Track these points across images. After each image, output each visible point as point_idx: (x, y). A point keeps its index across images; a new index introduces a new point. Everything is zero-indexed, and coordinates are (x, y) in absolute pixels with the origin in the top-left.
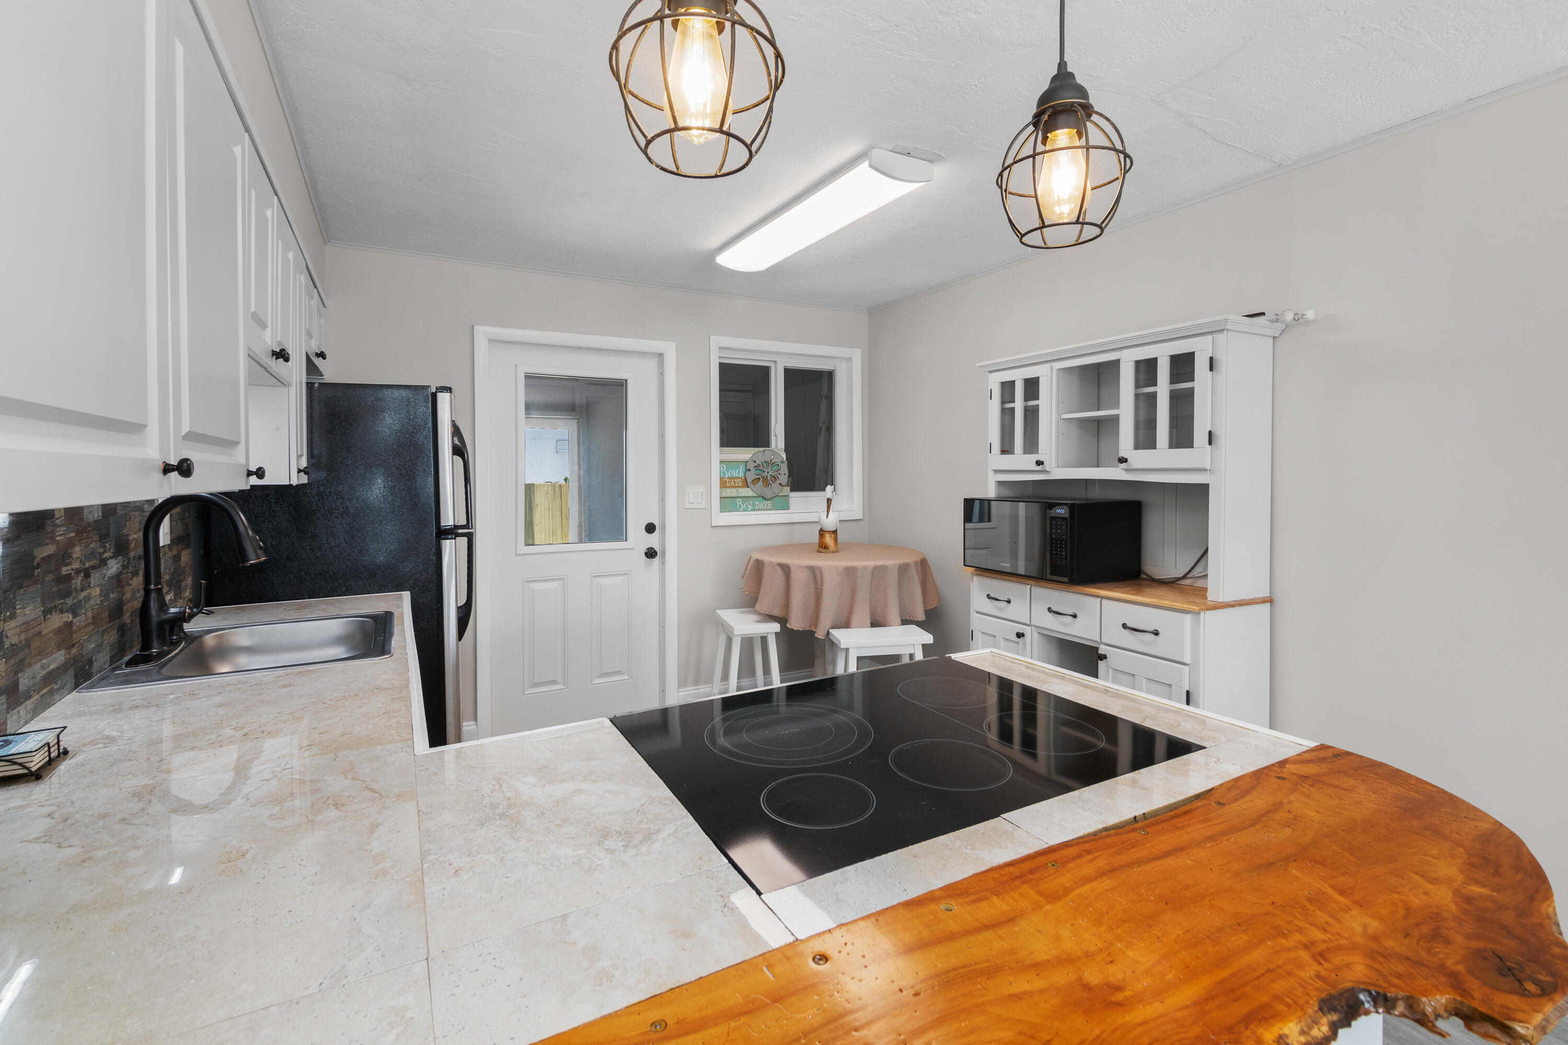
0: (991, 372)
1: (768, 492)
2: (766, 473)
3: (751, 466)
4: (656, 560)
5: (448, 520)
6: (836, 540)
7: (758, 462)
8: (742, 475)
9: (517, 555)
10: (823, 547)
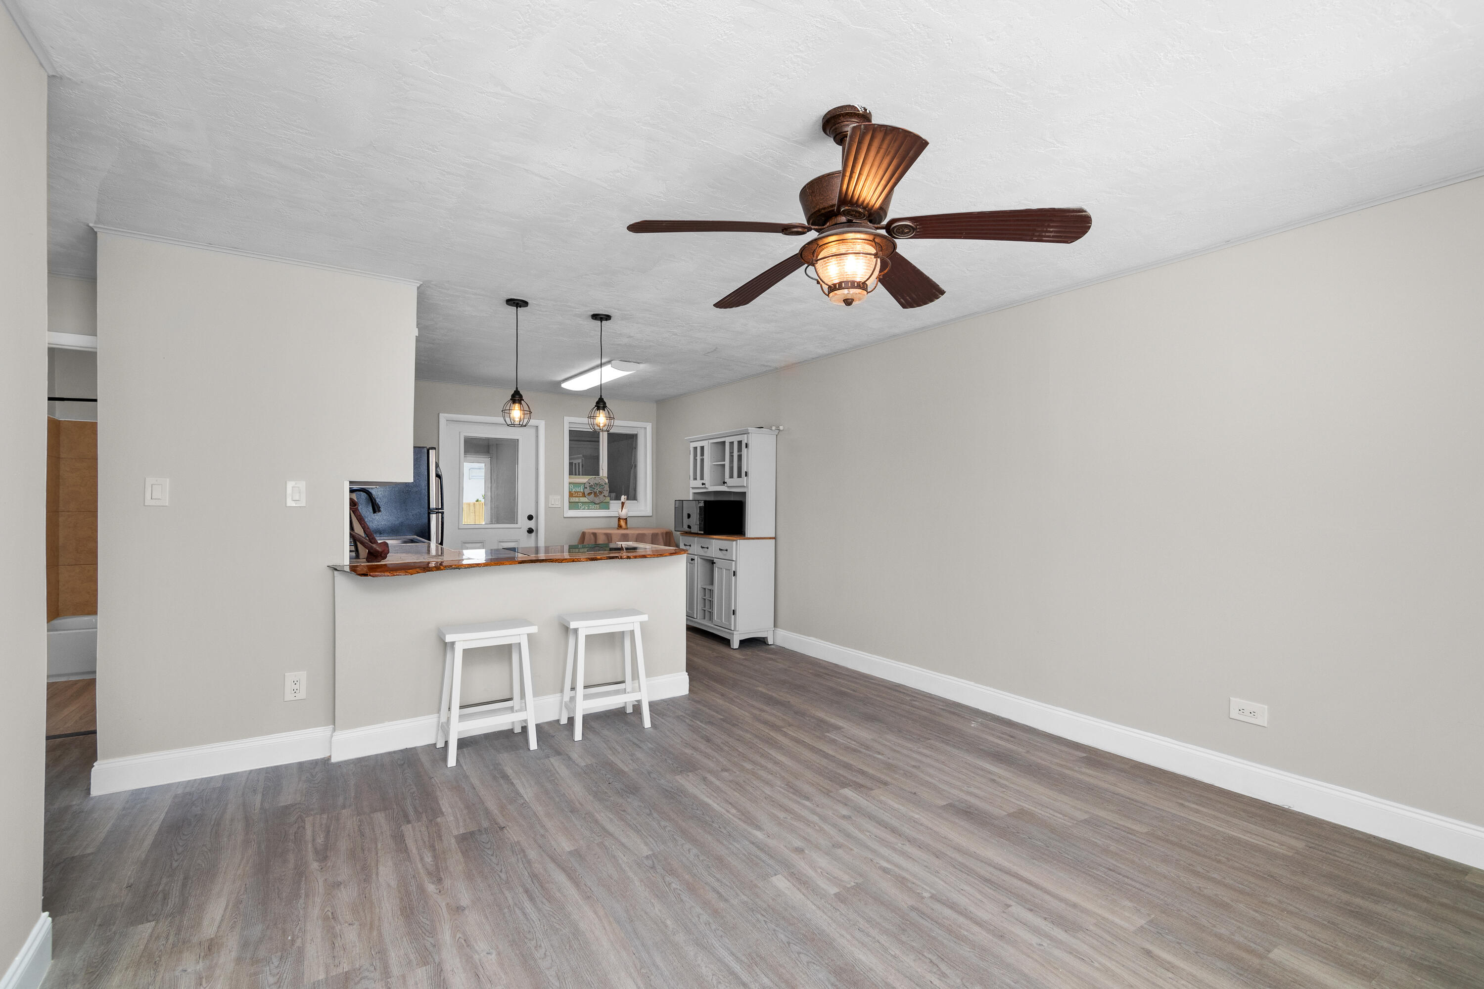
0: (691, 442)
1: (597, 500)
2: (596, 490)
3: (587, 485)
4: (533, 534)
5: (433, 505)
6: (626, 523)
7: (592, 484)
8: (582, 490)
9: (459, 529)
10: (620, 527)
